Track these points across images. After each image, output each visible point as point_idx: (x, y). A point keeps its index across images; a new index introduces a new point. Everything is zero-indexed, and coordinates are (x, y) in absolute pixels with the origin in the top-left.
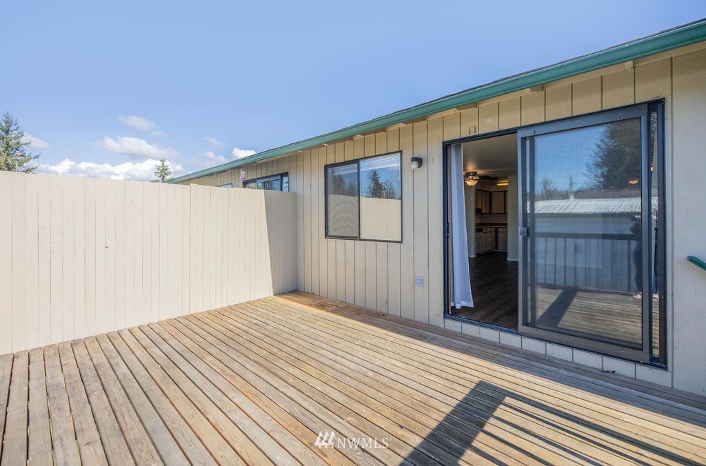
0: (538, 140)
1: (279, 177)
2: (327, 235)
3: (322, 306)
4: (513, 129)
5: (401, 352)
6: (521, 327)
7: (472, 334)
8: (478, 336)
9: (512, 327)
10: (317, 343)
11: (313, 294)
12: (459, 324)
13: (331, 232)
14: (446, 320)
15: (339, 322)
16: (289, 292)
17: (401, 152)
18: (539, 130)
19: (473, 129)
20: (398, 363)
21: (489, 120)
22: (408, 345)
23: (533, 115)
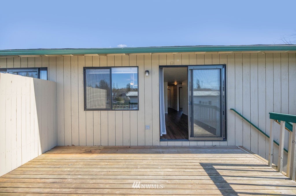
0: (194, 71)
1: (37, 70)
2: (85, 109)
3: (90, 152)
4: (186, 65)
5: (163, 163)
6: (190, 138)
7: (172, 145)
8: (174, 145)
9: (187, 139)
10: (119, 177)
11: (73, 145)
12: (166, 142)
13: (88, 107)
14: (161, 142)
15: (113, 158)
16: (52, 149)
17: (138, 67)
18: (195, 67)
19: (172, 62)
20: (169, 170)
21: (178, 60)
22: (160, 158)
23: (193, 62)
